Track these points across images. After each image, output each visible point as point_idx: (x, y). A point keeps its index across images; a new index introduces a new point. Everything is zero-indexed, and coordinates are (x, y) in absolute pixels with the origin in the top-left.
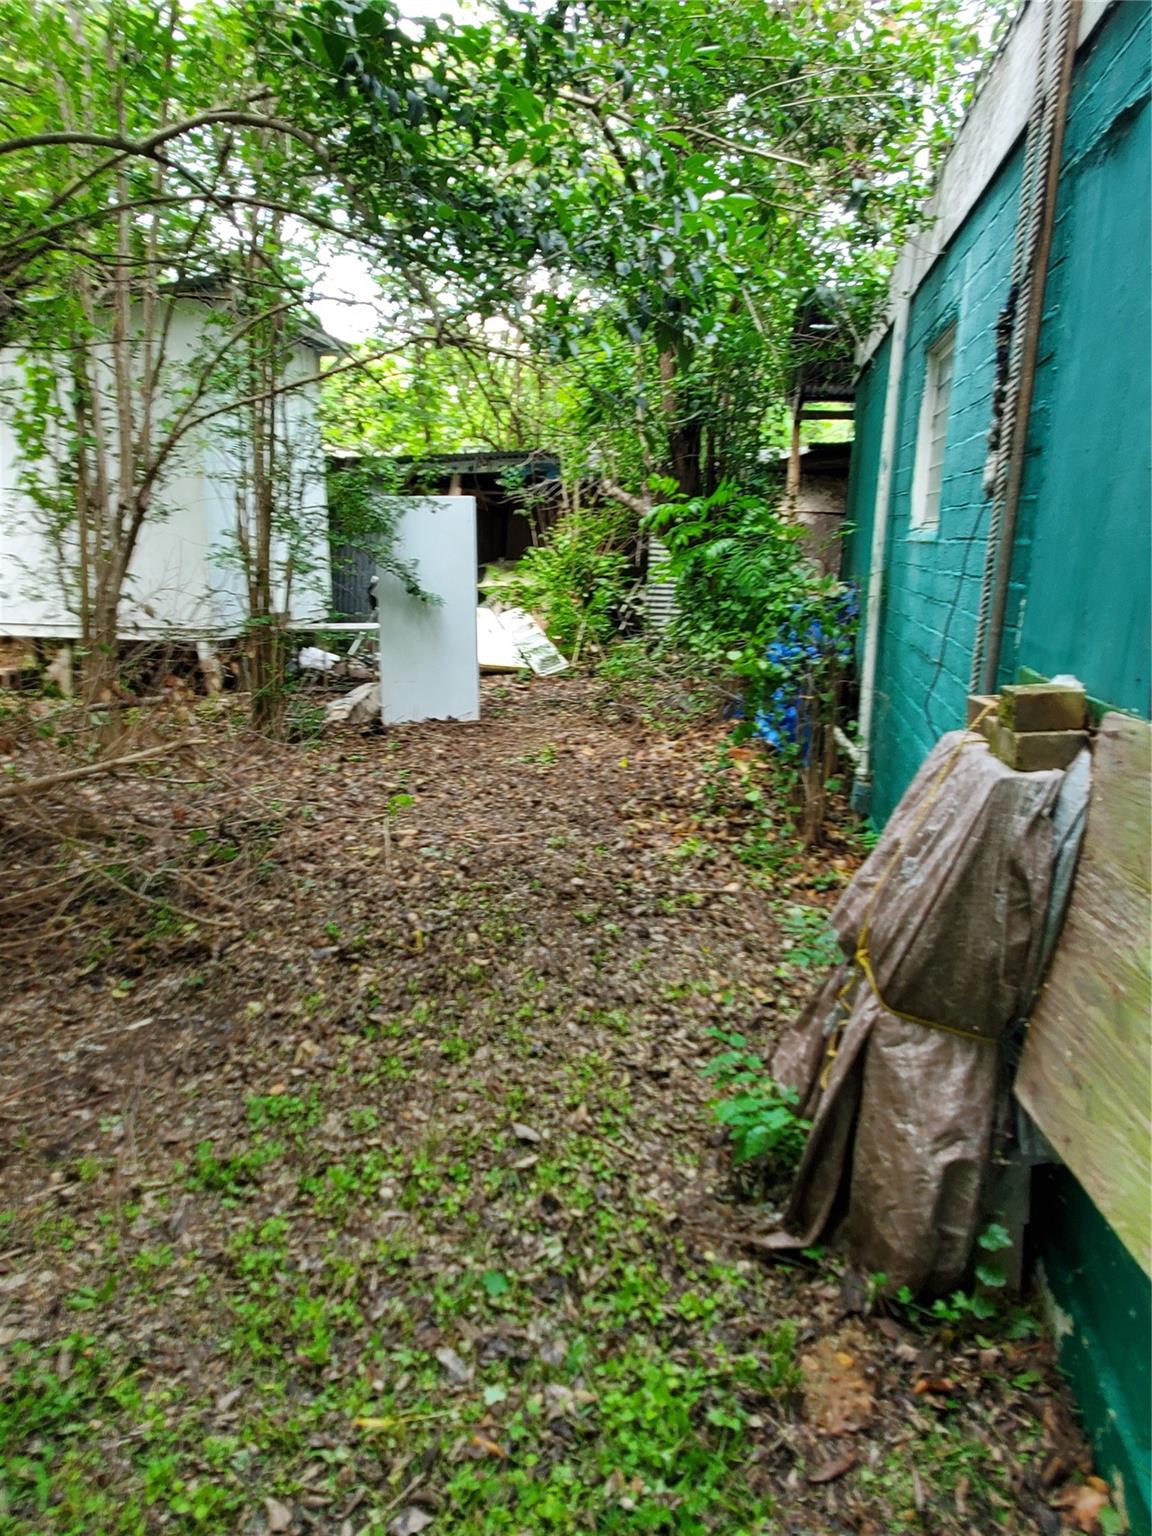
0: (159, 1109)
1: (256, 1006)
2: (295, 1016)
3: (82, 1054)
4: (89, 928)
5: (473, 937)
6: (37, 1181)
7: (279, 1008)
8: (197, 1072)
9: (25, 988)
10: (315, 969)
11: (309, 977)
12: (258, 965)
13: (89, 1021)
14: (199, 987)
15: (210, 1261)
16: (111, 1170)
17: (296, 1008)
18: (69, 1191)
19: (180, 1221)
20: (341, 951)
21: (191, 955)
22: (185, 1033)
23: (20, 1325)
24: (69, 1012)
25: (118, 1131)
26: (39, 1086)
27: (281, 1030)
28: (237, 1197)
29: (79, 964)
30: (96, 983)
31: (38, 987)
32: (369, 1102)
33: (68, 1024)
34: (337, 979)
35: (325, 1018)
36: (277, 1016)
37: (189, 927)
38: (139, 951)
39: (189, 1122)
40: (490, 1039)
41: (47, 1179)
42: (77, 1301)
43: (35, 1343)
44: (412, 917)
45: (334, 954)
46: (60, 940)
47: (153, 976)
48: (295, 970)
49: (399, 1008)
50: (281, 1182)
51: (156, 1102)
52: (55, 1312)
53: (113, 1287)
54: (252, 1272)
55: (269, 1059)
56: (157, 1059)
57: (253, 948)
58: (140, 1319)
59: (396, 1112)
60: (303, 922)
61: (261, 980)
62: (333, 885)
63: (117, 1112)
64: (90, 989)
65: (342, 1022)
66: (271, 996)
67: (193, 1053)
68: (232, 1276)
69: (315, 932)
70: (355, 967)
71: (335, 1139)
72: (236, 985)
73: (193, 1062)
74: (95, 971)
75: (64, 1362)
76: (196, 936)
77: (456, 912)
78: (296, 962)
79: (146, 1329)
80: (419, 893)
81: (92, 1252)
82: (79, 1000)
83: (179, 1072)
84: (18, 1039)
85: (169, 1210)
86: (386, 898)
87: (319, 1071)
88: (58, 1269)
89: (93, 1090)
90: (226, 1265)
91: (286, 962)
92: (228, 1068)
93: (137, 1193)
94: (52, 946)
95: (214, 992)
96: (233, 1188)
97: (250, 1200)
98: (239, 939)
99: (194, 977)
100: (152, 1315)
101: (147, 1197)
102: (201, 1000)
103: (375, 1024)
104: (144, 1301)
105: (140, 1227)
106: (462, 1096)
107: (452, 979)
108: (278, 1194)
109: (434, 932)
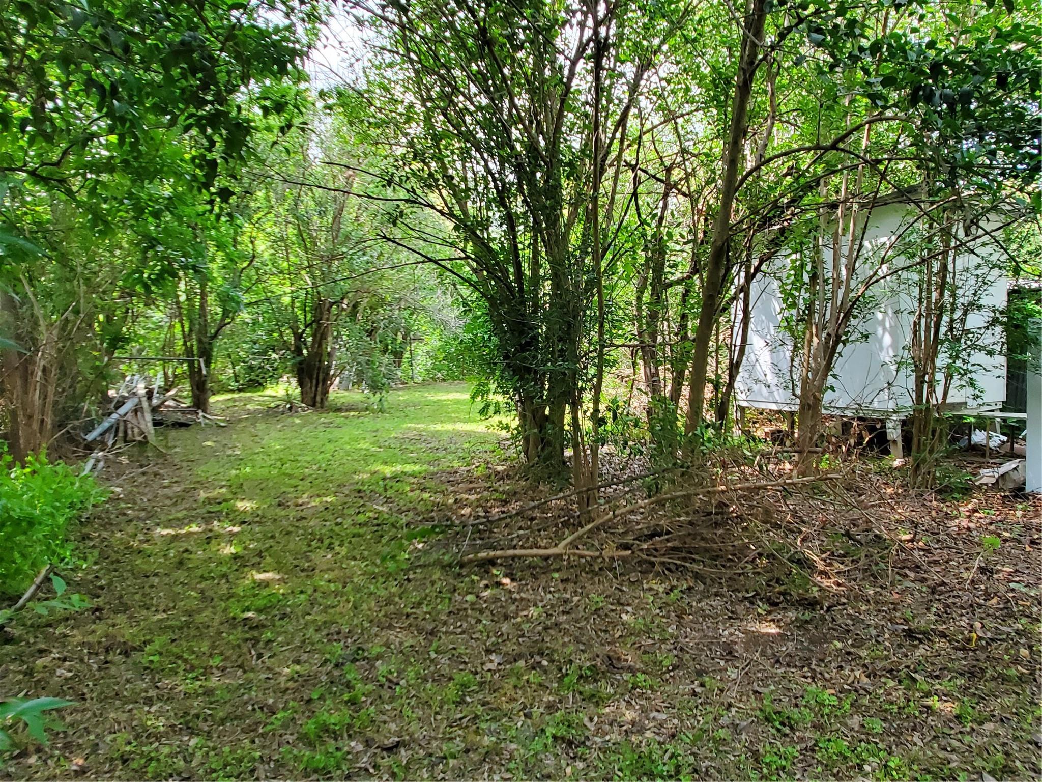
0: (759, 675)
1: (839, 645)
2: (861, 658)
3: (731, 634)
4: (759, 573)
5: (1024, 652)
6: (688, 681)
7: (852, 650)
8: (788, 665)
9: (716, 595)
10: (887, 636)
11: (880, 639)
12: (849, 622)
13: (741, 620)
14: (807, 622)
15: (751, 751)
16: (722, 691)
17: (863, 653)
18: (698, 690)
19: (744, 728)
20: (909, 630)
21: (810, 604)
22: (789, 644)
23: (658, 734)
24: (732, 612)
25: (733, 676)
26: (705, 641)
27: (849, 662)
28: (778, 730)
29: (747, 591)
30: (752, 603)
31: (722, 596)
32: (885, 720)
33: (730, 618)
34: (900, 646)
35: (880, 665)
36: (849, 653)
37: (815, 589)
38: (780, 593)
39: (772, 687)
40: (1002, 720)
41: (693, 682)
42: (684, 737)
43: (659, 743)
44: (978, 625)
45: (904, 630)
46: (740, 575)
47: (784, 609)
48: (874, 633)
49: (937, 677)
50: (807, 734)
51: (759, 671)
52: (673, 736)
53: (701, 740)
54: (767, 764)
55: (833, 674)
56: (769, 651)
57: (851, 612)
58: (706, 758)
59: (901, 733)
60: (892, 607)
61: (848, 631)
62: (924, 589)
63: (737, 668)
64: (748, 604)
65: (891, 671)
66: (850, 642)
67: (789, 655)
68: (757, 760)
69: (898, 614)
70: (916, 642)
71: (852, 729)
72: (829, 629)
73: (787, 659)
74: (753, 596)
75: (666, 757)
76: (816, 594)
77: (1017, 632)
78: (875, 628)
79: (707, 763)
80: (991, 611)
81: (698, 722)
82: (740, 609)
83: (778, 661)
84: (704, 617)
85: (741, 720)
86: (962, 607)
87: (861, 692)
88: (682, 721)
89: (730, 653)
90: (756, 756)
91: (869, 626)
92: (806, 669)
93: (730, 705)
94: (736, 577)
95: (816, 628)
96: (777, 724)
97: (786, 735)
98: (844, 604)
99: (807, 616)
100: (712, 759)
101: (733, 710)
102: (807, 630)
103: (914, 680)
104: (711, 752)
105: (724, 721)
106: (956, 744)
107: (989, 672)
108: (802, 740)
109: (992, 640)
